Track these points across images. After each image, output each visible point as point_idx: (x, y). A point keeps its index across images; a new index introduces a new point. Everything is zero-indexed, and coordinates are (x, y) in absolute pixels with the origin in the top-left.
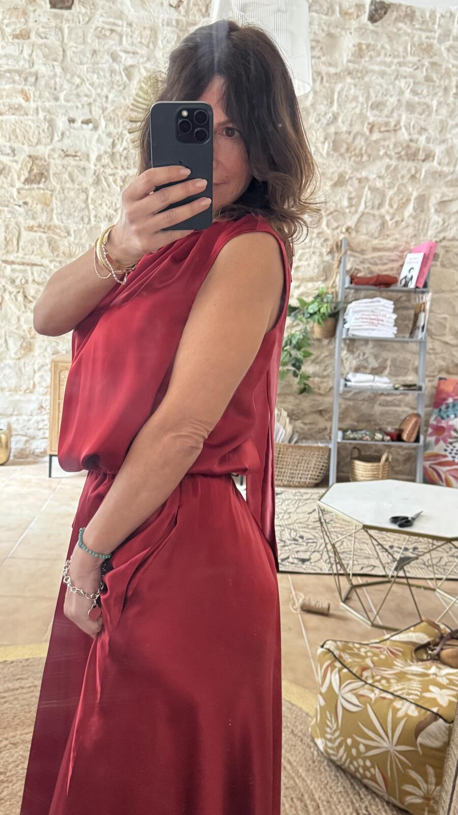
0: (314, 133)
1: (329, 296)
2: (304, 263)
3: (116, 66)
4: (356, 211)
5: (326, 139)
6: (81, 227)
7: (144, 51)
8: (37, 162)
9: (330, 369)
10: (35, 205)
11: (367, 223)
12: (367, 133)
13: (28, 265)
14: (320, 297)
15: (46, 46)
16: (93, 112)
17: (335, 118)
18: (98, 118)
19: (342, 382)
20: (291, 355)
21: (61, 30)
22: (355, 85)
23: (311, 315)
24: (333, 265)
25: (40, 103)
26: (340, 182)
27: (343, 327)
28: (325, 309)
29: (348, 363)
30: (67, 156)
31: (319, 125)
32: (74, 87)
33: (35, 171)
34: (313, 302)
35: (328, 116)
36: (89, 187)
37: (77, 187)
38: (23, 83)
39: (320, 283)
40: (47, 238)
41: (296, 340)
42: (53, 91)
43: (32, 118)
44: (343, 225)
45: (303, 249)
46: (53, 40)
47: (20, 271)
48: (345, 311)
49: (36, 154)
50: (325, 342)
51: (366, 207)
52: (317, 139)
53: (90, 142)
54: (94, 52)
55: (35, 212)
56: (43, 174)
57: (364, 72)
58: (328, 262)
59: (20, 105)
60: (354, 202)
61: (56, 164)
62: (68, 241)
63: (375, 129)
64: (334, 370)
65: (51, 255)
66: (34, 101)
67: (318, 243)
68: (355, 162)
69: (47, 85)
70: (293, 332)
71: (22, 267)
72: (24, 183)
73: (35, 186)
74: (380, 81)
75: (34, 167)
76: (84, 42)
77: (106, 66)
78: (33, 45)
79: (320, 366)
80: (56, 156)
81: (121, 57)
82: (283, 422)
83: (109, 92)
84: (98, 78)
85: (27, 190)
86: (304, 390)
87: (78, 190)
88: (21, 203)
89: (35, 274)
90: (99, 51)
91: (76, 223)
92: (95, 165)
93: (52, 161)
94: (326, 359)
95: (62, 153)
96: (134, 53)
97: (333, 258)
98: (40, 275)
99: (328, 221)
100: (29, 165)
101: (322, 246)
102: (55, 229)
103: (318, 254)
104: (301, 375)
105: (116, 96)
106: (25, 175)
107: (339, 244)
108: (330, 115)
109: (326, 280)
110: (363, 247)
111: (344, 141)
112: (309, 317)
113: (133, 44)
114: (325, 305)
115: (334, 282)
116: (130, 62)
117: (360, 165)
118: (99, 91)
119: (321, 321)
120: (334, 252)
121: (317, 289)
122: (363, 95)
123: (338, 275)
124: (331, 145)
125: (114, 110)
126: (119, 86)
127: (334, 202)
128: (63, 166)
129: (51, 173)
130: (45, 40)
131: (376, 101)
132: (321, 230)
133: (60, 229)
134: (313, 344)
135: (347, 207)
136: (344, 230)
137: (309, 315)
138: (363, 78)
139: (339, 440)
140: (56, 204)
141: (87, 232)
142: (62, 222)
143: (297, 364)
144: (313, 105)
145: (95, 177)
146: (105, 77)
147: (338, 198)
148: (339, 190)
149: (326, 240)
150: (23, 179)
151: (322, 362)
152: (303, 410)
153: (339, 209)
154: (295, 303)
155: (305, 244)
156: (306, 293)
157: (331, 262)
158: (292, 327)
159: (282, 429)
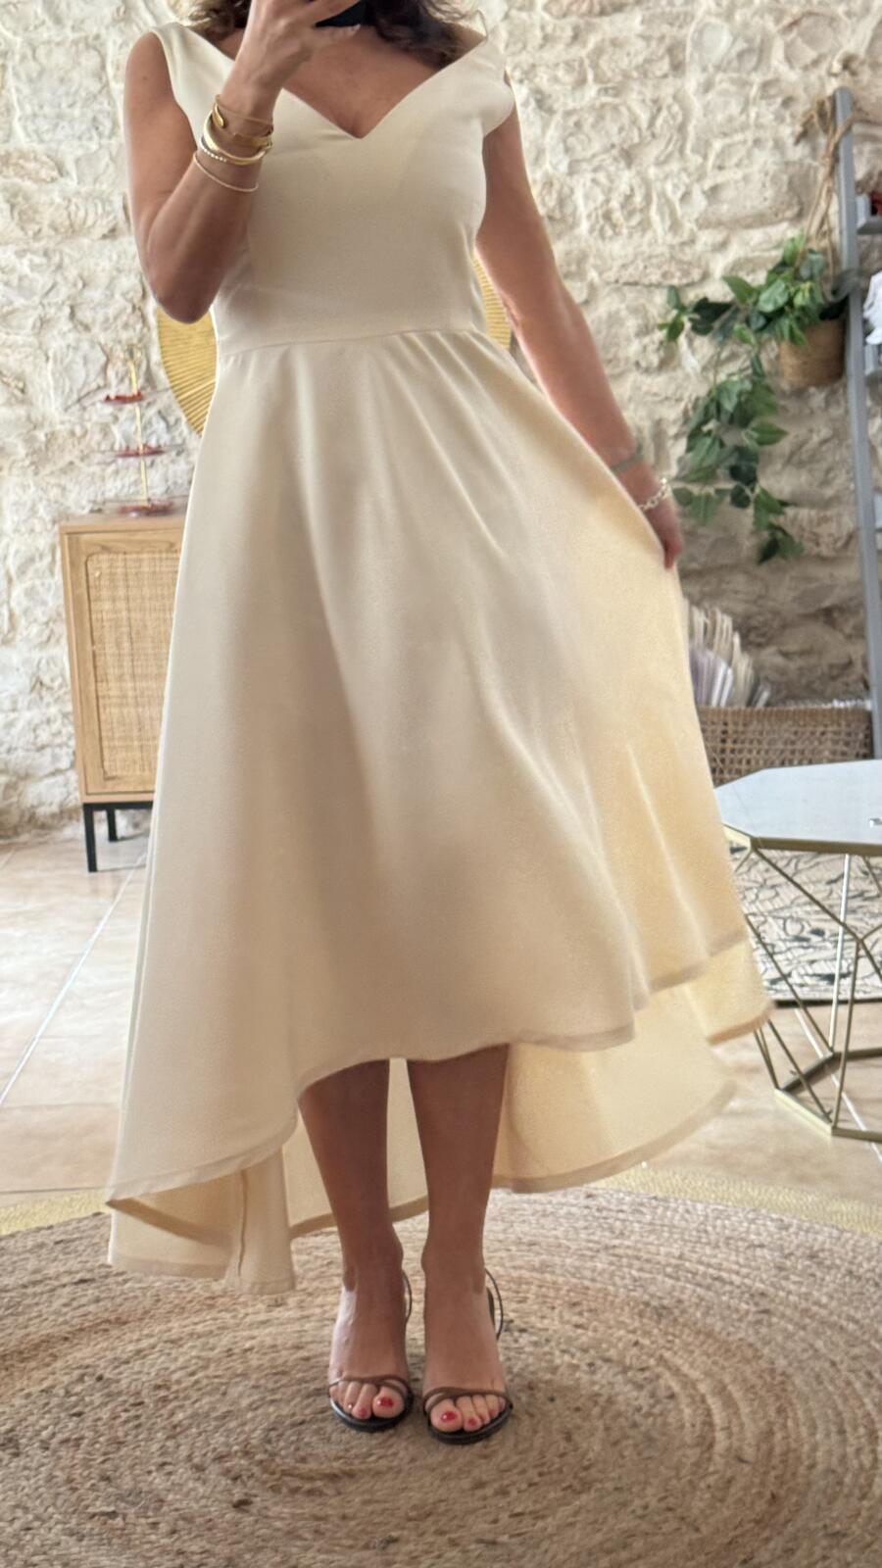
1: (814, 257)
2: (732, 175)
6: (94, 146)
9: (840, 480)
14: (787, 266)
20: (722, 445)
23: (771, 319)
24: (816, 170)
27: (865, 343)
28: (807, 294)
34: (769, 283)
36: (103, 32)
37: (71, 36)
39: (785, 225)
41: (735, 400)
44: (833, 52)
45: (725, 135)
48: (864, 299)
50: (818, 397)
58: (801, 162)
62: (62, 191)
64: (853, 479)
65: (20, 234)
67: (766, 112)
70: (722, 377)
79: (810, 471)
82: (725, 648)
86: (775, 548)
87: (75, 43)
91: (80, 138)
94: (824, 448)
97: (814, 150)
99: (788, 46)
101: (780, 119)
102: (21, 162)
103: (770, 144)
104: (757, 500)
107: (828, 106)
109: (800, 216)
112: (762, 329)
114: (807, 286)
115: (825, 219)
119: (798, 332)
120: (816, 134)
121: (778, 246)
123: (835, 199)
132: (770, 76)
133: (36, 159)
134: (784, 408)
136: (837, 67)
137: (762, 322)
140: (18, 90)
141: (112, 159)
142: (41, 141)
143: (744, 472)
149: (787, 102)
151: (814, 458)
152: (776, 613)
153: (816, 10)
154: (717, 291)
155: (730, 119)
156: (748, 260)
157: (808, 161)
158: (716, 364)
159: (722, 669)
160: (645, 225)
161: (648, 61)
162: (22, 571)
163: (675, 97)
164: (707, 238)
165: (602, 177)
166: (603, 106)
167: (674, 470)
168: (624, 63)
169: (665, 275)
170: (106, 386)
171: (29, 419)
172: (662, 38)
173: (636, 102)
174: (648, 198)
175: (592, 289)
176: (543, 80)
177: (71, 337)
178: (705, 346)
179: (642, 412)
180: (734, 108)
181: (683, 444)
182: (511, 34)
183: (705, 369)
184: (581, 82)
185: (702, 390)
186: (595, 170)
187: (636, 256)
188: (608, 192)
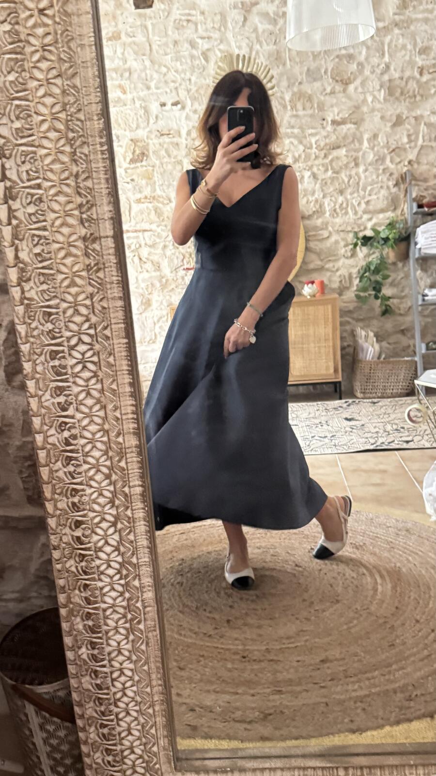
0: (370, 83)
1: (399, 222)
2: (374, 197)
3: (194, 52)
4: (416, 146)
5: (381, 86)
7: (216, 35)
8: (138, 144)
9: (407, 291)
10: (140, 181)
11: (427, 155)
12: (418, 76)
13: (140, 231)
14: (391, 225)
15: (134, 43)
16: (180, 95)
17: (388, 67)
18: (184, 99)
19: (420, 297)
20: (370, 280)
21: (146, 27)
22: (403, 35)
24: (400, 195)
25: (135, 94)
26: (399, 122)
27: (415, 248)
29: (423, 282)
30: (162, 135)
31: (374, 75)
32: (162, 76)
33: (138, 152)
34: (385, 230)
35: (381, 67)
36: (183, 159)
37: (173, 160)
38: (120, 78)
39: (390, 213)
40: (153, 207)
41: (375, 266)
42: (145, 81)
43: (130, 107)
44: (405, 159)
45: (371, 185)
46: (140, 38)
47: (134, 238)
48: (415, 234)
49: (137, 137)
50: (400, 265)
51: (424, 141)
52: (373, 88)
53: (180, 121)
54: (176, 43)
55: (141, 187)
56: (143, 154)
57: (409, 22)
58: (395, 193)
59: (119, 98)
60: (413, 138)
61: (154, 143)
62: (171, 207)
63: (425, 71)
64: (411, 289)
65: (158, 220)
66: (130, 93)
68: (409, 102)
69: (139, 76)
70: (370, 259)
71: (135, 234)
72: (129, 163)
73: (139, 164)
74: (425, 27)
75: (137, 149)
76: (166, 35)
77: (186, 53)
78: (124, 44)
79: (397, 288)
80: (153, 136)
81: (198, 44)
82: (371, 342)
83: (192, 75)
84: (181, 65)
85: (133, 168)
86: (387, 311)
87: (174, 162)
88: (128, 180)
89: (147, 239)
90: (179, 41)
92: (186, 140)
93: (150, 142)
94: (403, 280)
95: (158, 133)
96: (208, 38)
97: (399, 189)
98: (150, 239)
99: (391, 158)
100: (132, 148)
101: (388, 180)
102: (159, 199)
103: (385, 187)
104: (381, 297)
105: (197, 78)
106: (130, 156)
107: (404, 175)
108: (383, 65)
109: (395, 209)
110: (425, 176)
111: (398, 86)
112: (383, 244)
113: (206, 30)
115: (403, 210)
116: (206, 46)
117: (414, 105)
118: (183, 75)
119: (394, 245)
120: (400, 184)
121: (388, 219)
122: (410, 43)
123: (406, 204)
124: (387, 91)
125: (197, 91)
126: (199, 69)
127: (395, 140)
128: (160, 144)
129: (151, 152)
130: (133, 39)
131: (422, 47)
132: (386, 167)
133: (163, 197)
134: (390, 269)
135: (407, 143)
136: (406, 163)
137: (383, 242)
138: (409, 28)
139: (424, 351)
140: (157, 177)
142: (164, 192)
143: (377, 288)
144: (367, 59)
145: (187, 150)
146: (187, 63)
147: (398, 136)
148: (398, 129)
149: (391, 174)
150: (128, 160)
151: (399, 283)
152: (387, 331)
153: (400, 146)
154: (369, 233)
155: (373, 180)
156: (378, 223)
157: (398, 193)
158: (369, 255)
159: (371, 347)
160: (346, 213)
161: (348, 163)
162: (158, 321)
163: (356, 174)
164: (366, 217)
165: (333, 199)
166: (333, 177)
167: (355, 288)
168: (340, 164)
169: (353, 228)
170: (183, 265)
171: (160, 275)
172: (352, 156)
173: (343, 176)
174: (347, 205)
175: (330, 233)
176: (315, 169)
177: (173, 251)
178: (365, 250)
179: (346, 270)
180: (374, 177)
181: (358, 280)
182: (305, 156)
183: (365, 257)
184: (326, 170)
185: (364, 263)
186: (331, 196)
187: (344, 223)
188: (335, 203)
